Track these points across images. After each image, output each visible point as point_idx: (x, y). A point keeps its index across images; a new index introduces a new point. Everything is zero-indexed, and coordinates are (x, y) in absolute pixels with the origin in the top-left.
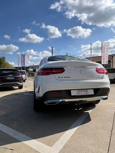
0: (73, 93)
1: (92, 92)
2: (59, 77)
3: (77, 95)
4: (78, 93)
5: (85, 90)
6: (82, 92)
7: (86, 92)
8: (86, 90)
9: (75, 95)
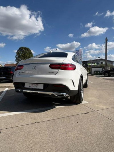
0: (26, 86)
1: (41, 87)
2: (20, 73)
3: (29, 87)
4: (29, 86)
5: (35, 84)
6: (33, 86)
7: (36, 86)
8: (37, 84)
9: (27, 87)
